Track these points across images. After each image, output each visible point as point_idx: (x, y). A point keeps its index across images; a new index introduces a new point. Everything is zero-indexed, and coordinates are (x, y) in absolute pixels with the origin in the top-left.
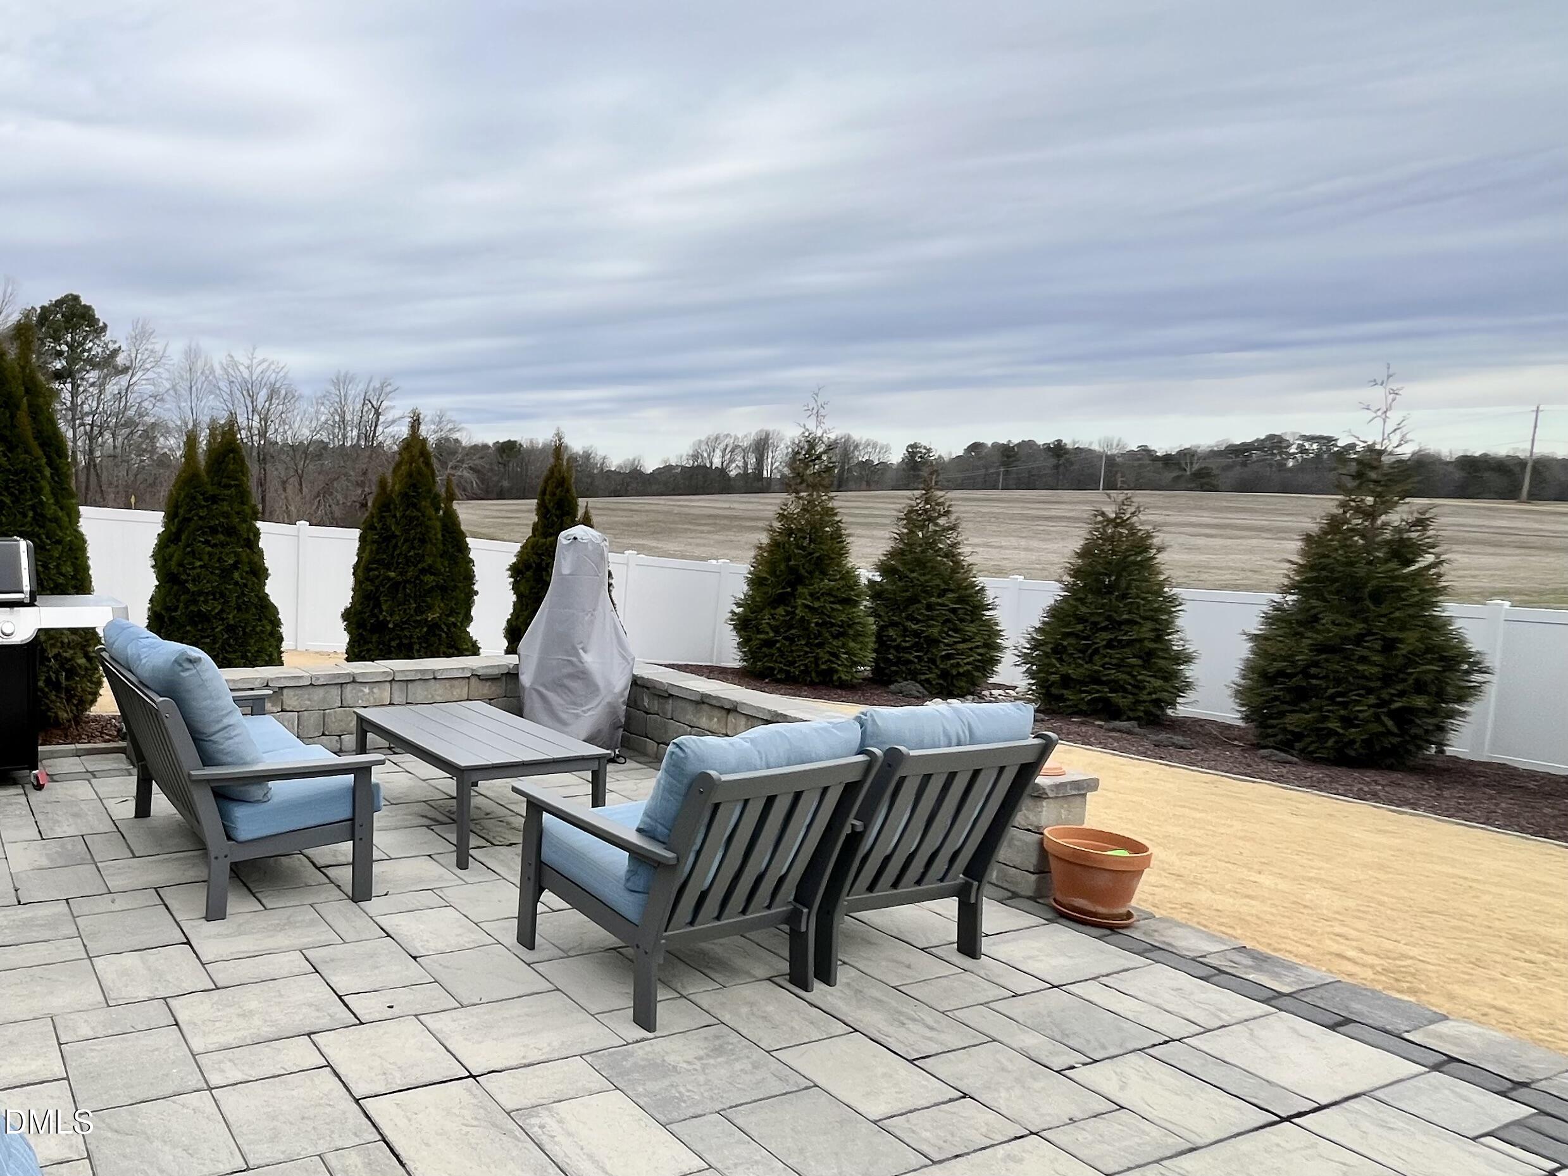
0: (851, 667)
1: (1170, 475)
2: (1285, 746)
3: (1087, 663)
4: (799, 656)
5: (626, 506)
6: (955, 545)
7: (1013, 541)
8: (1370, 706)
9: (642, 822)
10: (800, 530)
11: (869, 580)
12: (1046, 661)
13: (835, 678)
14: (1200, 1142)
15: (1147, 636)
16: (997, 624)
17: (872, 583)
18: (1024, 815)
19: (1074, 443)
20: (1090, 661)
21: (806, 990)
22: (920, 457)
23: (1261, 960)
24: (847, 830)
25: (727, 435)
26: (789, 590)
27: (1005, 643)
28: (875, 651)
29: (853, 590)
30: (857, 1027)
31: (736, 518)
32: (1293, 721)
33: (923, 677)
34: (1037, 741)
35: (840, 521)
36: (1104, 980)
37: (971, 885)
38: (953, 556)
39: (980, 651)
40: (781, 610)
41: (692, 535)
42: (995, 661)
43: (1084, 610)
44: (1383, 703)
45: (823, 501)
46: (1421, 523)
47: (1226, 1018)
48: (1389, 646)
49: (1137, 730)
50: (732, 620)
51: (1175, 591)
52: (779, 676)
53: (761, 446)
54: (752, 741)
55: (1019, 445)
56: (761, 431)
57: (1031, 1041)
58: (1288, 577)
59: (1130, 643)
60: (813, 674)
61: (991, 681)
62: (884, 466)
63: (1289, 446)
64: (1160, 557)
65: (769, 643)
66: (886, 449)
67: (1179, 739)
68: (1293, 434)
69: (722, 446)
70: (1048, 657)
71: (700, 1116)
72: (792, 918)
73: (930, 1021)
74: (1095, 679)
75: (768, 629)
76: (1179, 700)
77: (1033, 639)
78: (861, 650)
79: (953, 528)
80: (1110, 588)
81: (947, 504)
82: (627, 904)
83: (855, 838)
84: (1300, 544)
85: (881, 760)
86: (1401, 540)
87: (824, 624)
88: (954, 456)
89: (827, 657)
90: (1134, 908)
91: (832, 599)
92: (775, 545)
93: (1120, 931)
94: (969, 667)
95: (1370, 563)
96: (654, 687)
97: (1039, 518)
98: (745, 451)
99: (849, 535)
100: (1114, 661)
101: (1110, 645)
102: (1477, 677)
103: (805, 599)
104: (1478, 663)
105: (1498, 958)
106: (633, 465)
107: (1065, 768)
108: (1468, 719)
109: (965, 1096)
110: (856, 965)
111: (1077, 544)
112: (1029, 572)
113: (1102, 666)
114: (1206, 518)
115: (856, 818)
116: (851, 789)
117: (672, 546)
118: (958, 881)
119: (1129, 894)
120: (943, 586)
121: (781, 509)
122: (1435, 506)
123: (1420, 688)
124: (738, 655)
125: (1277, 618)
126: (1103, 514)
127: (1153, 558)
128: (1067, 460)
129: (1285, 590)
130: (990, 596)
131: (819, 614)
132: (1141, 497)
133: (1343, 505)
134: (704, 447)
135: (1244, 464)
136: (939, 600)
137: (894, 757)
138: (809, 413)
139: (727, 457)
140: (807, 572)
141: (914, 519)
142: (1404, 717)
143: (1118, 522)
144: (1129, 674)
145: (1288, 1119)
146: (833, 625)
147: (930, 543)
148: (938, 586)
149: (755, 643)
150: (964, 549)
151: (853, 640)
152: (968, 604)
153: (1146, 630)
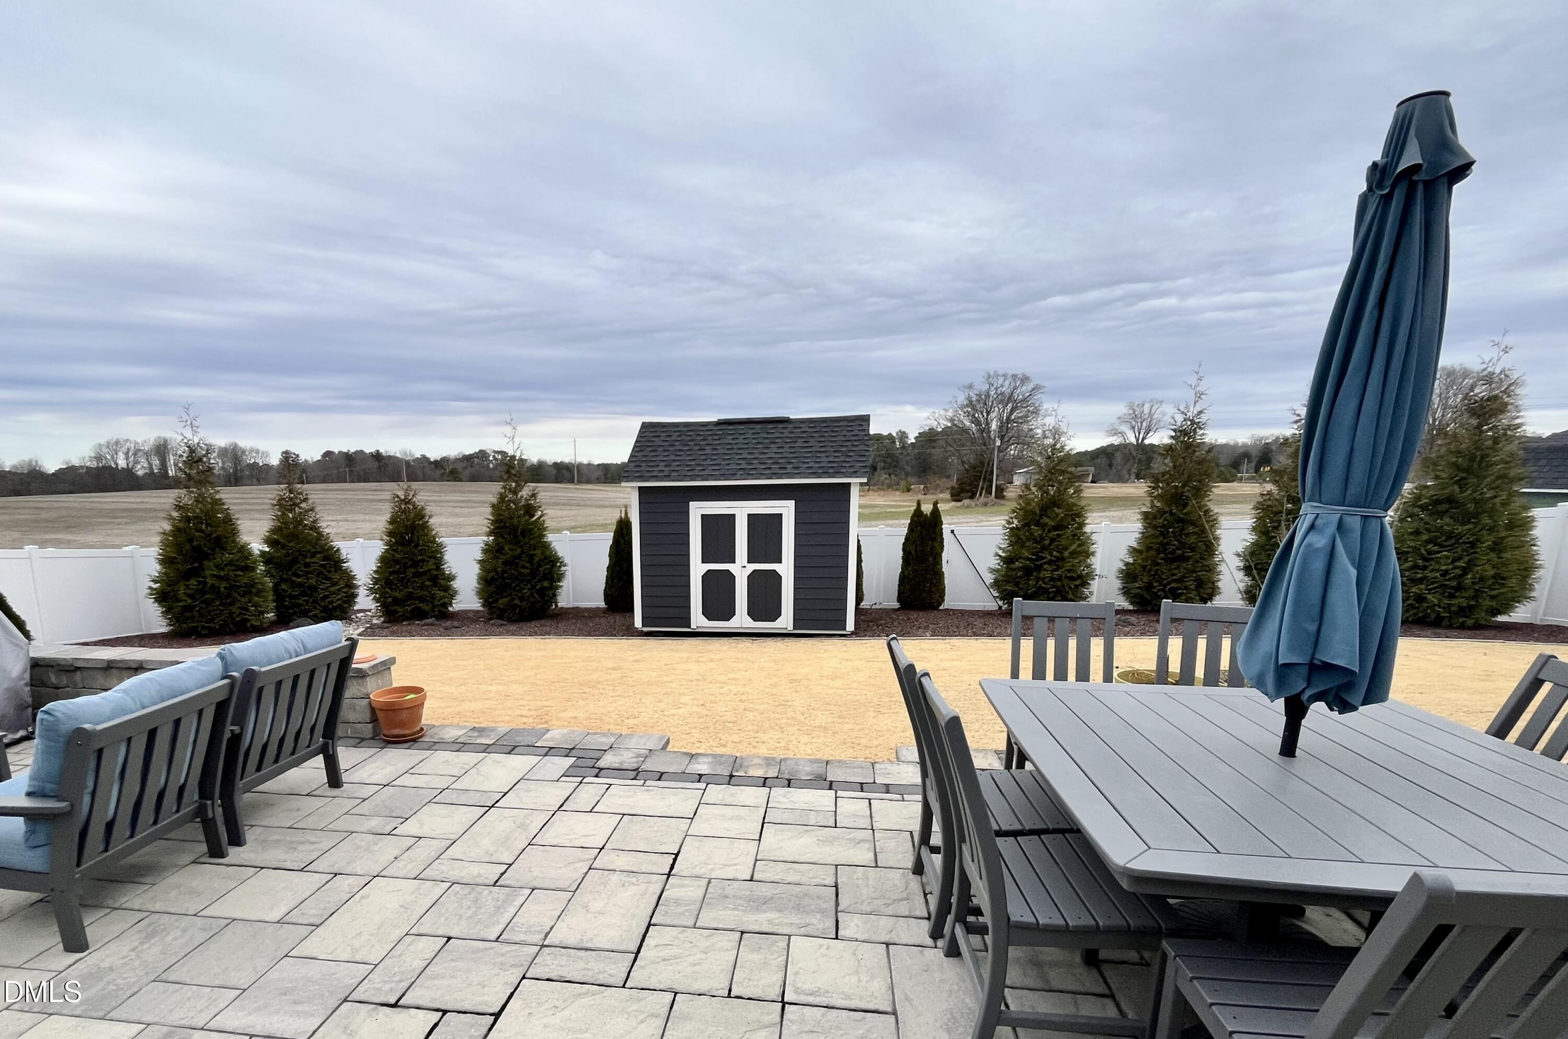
0: (259, 615)
1: (439, 472)
2: (500, 617)
3: (405, 588)
4: (216, 614)
5: (32, 505)
6: (315, 521)
7: (361, 517)
8: (529, 589)
9: (30, 786)
10: (196, 517)
11: (260, 551)
12: (383, 590)
13: (248, 625)
14: (456, 837)
15: (432, 567)
16: (351, 571)
17: (263, 553)
18: (352, 690)
19: (387, 452)
20: (407, 587)
21: (223, 857)
22: (293, 461)
23: (481, 731)
24: (227, 735)
25: (127, 440)
26: (196, 565)
27: (359, 583)
28: (275, 601)
29: (249, 559)
30: (262, 866)
31: (150, 510)
32: (502, 602)
33: (311, 614)
34: (347, 643)
35: (228, 509)
36: (411, 771)
37: (328, 743)
38: (316, 529)
39: (345, 590)
40: (193, 582)
41: (110, 526)
42: (355, 596)
43: (398, 556)
44: (533, 587)
45: (211, 494)
46: (534, 495)
47: (467, 767)
48: (531, 557)
49: (436, 622)
50: (151, 594)
51: (441, 539)
52: (203, 632)
53: (162, 449)
54: (124, 691)
55: (354, 453)
56: (159, 438)
57: (374, 823)
58: (488, 527)
59: (425, 573)
60: (231, 626)
61: (355, 608)
62: (268, 467)
63: (489, 456)
64: (432, 521)
65: (189, 608)
66: (266, 454)
67: (455, 623)
68: (490, 450)
69: (124, 449)
70: (384, 588)
71: (137, 992)
72: (200, 812)
73: (313, 839)
74: (410, 596)
75: (185, 598)
76: (453, 601)
77: (374, 578)
78: (263, 601)
79: (312, 510)
80: (410, 541)
81: (305, 493)
82: (34, 861)
83: (236, 739)
84: (489, 510)
85: (240, 681)
86: (528, 504)
87: (231, 587)
88: (315, 460)
89: (238, 611)
90: (424, 725)
91: (234, 568)
92: (177, 531)
93: (421, 740)
94: (339, 602)
95: (518, 517)
96: (59, 665)
97: (374, 500)
98: (147, 455)
99: (237, 519)
100: (419, 585)
101: (415, 575)
102: (563, 568)
103: (212, 570)
104: (562, 562)
105: (575, 695)
106: (30, 466)
107: (376, 655)
108: (563, 589)
109: (336, 875)
110: (260, 824)
111: (387, 517)
112: (368, 537)
113: (413, 588)
114: (458, 497)
115: (232, 724)
116: (221, 707)
117: (90, 538)
118: (320, 744)
119: (419, 718)
120: (313, 550)
121: (177, 501)
122: (537, 487)
123: (545, 577)
124: (164, 622)
125: (487, 550)
126: (398, 497)
127: (427, 522)
128: (385, 464)
129: (489, 535)
130: (344, 554)
131: (225, 580)
132: (415, 485)
133: (504, 488)
134: (105, 450)
135: (472, 466)
136: (312, 560)
137: (250, 675)
138: (185, 424)
139: (132, 459)
140: (209, 549)
141: (286, 505)
142: (542, 592)
143: (407, 501)
144: (427, 591)
145: (493, 806)
146: (239, 587)
147: (298, 522)
148: (309, 551)
149: (177, 610)
150: (322, 524)
151: (257, 596)
152: (331, 560)
153: (431, 565)
